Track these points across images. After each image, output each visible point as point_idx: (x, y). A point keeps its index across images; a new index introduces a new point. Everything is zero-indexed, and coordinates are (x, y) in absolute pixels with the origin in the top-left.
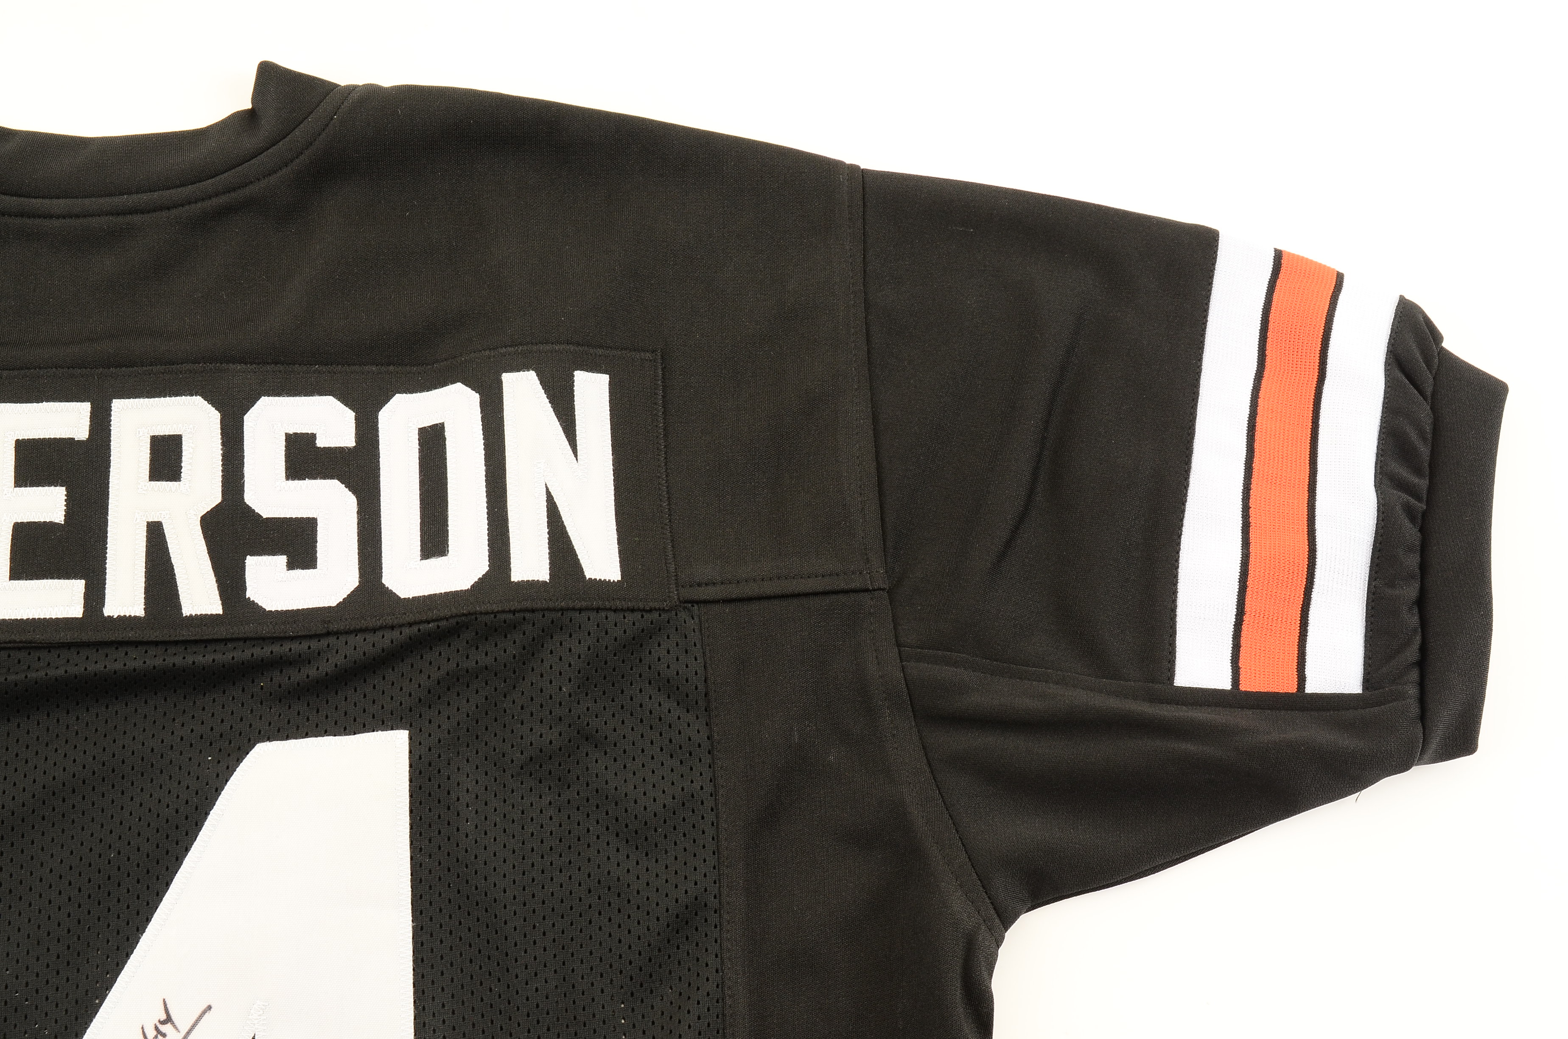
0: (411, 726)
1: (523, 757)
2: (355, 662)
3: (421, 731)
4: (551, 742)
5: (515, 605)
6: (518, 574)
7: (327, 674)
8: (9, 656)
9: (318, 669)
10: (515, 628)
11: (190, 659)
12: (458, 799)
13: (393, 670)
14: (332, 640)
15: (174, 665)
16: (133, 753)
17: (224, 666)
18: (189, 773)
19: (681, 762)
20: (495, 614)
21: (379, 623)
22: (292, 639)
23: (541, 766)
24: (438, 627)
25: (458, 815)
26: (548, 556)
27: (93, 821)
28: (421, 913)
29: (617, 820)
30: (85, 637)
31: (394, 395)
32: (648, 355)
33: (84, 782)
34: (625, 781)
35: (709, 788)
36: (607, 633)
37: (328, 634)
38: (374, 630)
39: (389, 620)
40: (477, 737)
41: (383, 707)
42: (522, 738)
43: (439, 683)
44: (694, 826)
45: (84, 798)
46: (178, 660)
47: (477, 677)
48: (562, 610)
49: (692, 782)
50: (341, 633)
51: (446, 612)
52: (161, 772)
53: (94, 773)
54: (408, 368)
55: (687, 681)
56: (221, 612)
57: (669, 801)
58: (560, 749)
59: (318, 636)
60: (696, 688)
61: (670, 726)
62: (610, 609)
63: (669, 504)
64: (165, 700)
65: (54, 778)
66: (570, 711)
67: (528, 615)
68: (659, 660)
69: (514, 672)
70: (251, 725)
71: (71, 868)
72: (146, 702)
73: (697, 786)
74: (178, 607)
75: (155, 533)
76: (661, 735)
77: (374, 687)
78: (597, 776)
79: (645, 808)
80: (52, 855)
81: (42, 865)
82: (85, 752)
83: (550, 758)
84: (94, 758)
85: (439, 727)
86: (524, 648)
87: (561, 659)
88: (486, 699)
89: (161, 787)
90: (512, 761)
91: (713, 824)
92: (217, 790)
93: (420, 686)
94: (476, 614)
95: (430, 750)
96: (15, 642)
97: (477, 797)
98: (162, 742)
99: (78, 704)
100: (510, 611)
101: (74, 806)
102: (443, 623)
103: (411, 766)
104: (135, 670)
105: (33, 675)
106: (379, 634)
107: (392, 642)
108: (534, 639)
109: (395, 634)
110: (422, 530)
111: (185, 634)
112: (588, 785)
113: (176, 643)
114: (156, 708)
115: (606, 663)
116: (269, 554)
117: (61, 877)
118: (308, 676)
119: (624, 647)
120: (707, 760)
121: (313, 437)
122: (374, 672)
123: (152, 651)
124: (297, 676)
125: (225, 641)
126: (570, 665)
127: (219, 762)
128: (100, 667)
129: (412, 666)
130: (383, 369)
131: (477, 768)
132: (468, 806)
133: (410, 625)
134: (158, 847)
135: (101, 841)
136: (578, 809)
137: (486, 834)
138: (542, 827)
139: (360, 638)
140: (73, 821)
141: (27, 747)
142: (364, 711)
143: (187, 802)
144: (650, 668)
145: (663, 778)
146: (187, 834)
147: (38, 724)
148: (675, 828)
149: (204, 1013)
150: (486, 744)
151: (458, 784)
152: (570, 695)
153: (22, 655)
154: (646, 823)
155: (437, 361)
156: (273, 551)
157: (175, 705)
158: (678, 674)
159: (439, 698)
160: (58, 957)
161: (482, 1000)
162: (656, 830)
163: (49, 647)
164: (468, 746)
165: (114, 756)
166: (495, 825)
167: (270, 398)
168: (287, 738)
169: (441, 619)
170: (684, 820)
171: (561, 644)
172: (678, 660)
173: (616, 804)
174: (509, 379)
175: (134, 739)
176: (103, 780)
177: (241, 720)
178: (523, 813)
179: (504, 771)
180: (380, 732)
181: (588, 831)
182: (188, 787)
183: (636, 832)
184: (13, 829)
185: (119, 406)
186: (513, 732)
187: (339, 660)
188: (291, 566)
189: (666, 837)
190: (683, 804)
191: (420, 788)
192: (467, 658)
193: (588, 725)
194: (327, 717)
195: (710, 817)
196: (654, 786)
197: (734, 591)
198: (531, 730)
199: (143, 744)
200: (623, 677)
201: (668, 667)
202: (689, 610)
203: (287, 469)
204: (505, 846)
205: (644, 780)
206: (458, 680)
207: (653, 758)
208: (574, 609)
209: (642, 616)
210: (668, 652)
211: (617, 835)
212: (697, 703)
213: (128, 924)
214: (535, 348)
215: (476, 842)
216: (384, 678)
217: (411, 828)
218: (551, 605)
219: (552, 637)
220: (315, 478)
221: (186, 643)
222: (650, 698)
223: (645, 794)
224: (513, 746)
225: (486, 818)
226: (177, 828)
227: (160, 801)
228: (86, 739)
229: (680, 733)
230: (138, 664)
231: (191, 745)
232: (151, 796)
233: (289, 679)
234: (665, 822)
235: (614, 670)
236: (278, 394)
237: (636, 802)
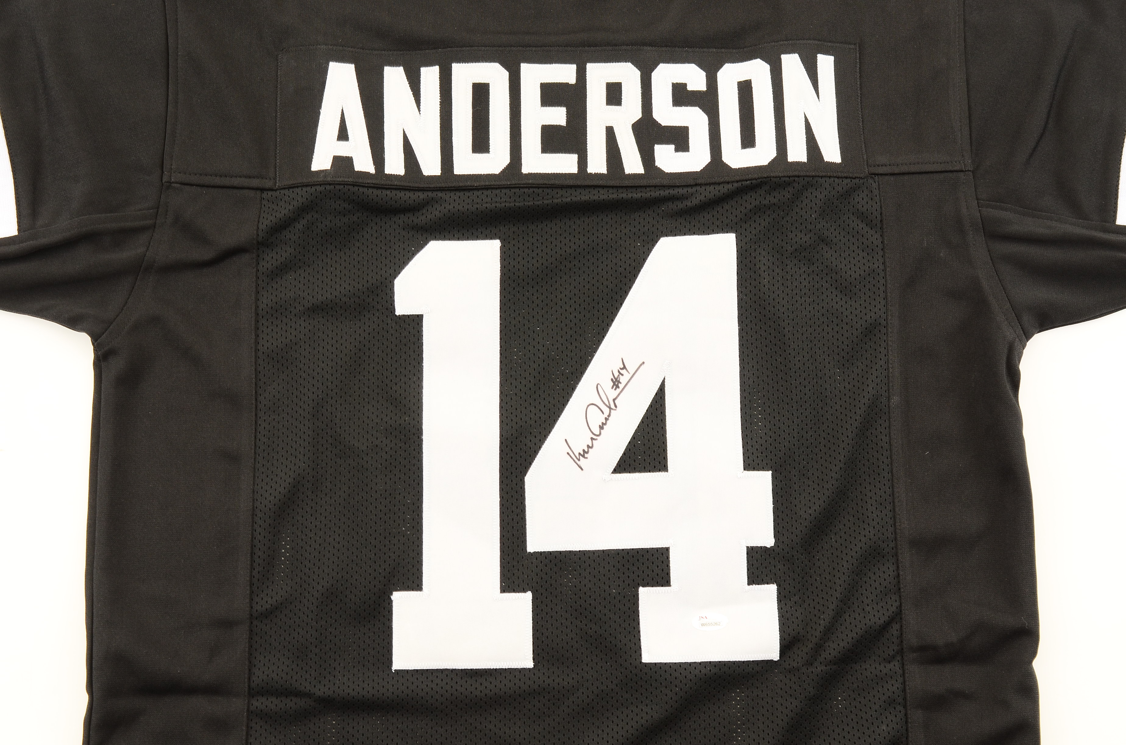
0: (736, 231)
1: (792, 249)
2: (710, 199)
3: (741, 234)
4: (806, 242)
5: (791, 174)
6: (792, 157)
7: (696, 205)
8: (543, 191)
9: (691, 202)
10: (789, 185)
11: (630, 195)
12: (760, 268)
13: (727, 204)
14: (698, 188)
15: (622, 198)
16: (602, 240)
17: (646, 199)
18: (630, 251)
19: (868, 254)
20: (780, 177)
21: (722, 180)
22: (678, 187)
23: (800, 254)
24: (752, 183)
25: (760, 276)
26: (806, 149)
27: (584, 272)
28: (742, 322)
29: (836, 281)
30: (579, 183)
31: (724, 64)
32: (852, 46)
33: (579, 254)
34: (841, 262)
35: (882, 267)
36: (834, 189)
37: (696, 185)
38: (719, 184)
39: (727, 179)
40: (769, 238)
41: (722, 222)
42: (792, 239)
43: (750, 211)
44: (874, 286)
45: (579, 261)
46: (624, 196)
47: (769, 209)
48: (813, 177)
49: (874, 264)
50: (702, 185)
51: (756, 176)
52: (616, 250)
53: (584, 249)
54: (731, 50)
55: (872, 214)
56: (643, 172)
57: (862, 273)
58: (810, 246)
59: (691, 186)
60: (876, 217)
61: (863, 236)
62: (836, 177)
63: (863, 124)
64: (616, 215)
65: (565, 251)
66: (815, 227)
67: (796, 179)
68: (858, 203)
69: (788, 207)
70: (658, 229)
71: (575, 295)
72: (607, 216)
73: (876, 266)
74: (623, 169)
75: (610, 132)
76: (858, 240)
77: (718, 212)
78: (827, 259)
79: (851, 276)
80: (566, 288)
81: (561, 293)
82: (579, 239)
83: (805, 250)
84: (584, 242)
85: (751, 232)
86: (793, 195)
87: (811, 201)
88: (774, 219)
89: (616, 257)
90: (787, 251)
91: (884, 285)
92: (644, 260)
93: (741, 212)
94: (771, 177)
95: (746, 244)
96: (546, 184)
97: (769, 267)
98: (616, 235)
99: (575, 215)
100: (788, 176)
101: (575, 265)
102: (754, 182)
103: (737, 251)
104: (604, 200)
105: (555, 201)
106: (722, 186)
107: (728, 190)
108: (798, 191)
109: (730, 186)
110: (741, 134)
111: (627, 183)
112: (822, 264)
113: (622, 187)
114: (612, 219)
115: (833, 204)
116: (666, 144)
117: (570, 299)
118: (686, 206)
119: (842, 196)
120: (881, 253)
121: (685, 85)
122: (718, 205)
123: (611, 191)
124: (681, 205)
125: (646, 187)
126: (816, 204)
127: (644, 246)
128: (587, 198)
129: (737, 202)
130: (719, 50)
131: (769, 253)
132: (764, 272)
133: (737, 182)
134: (616, 286)
135: (589, 282)
136: (817, 275)
137: (773, 285)
138: (801, 283)
139: (712, 187)
140: (575, 272)
141: (551, 236)
142: (713, 223)
143: (630, 265)
144: (853, 207)
145: (859, 261)
146: (630, 280)
147: (556, 225)
148: (865, 286)
149: (641, 365)
150: (773, 242)
151: (760, 261)
152: (816, 219)
153: (549, 191)
154: (851, 283)
155: (746, 47)
156: (667, 142)
157: (621, 218)
158: (867, 210)
159: (750, 218)
160: (571, 336)
161: (772, 365)
162: (855, 287)
163: (562, 187)
164: (764, 242)
165: (593, 241)
166: (778, 281)
167: (664, 64)
168: (675, 235)
169: (753, 179)
170: (869, 282)
171: (811, 194)
172: (867, 203)
173: (836, 273)
174: (784, 57)
175: (602, 233)
176: (589, 253)
177: (653, 226)
178: (792, 276)
179: (782, 255)
180: (721, 234)
181: (822, 286)
182: (630, 258)
183: (846, 288)
184: (547, 275)
185: (590, 67)
186: (787, 236)
187: (702, 198)
188: (677, 150)
189: (860, 290)
190: (869, 275)
191: (742, 262)
192: (765, 199)
193: (823, 234)
194: (694, 226)
195: (882, 281)
196: (855, 265)
197: (897, 171)
198: (796, 235)
199: (607, 236)
200: (840, 211)
201: (863, 207)
202: (873, 178)
203: (673, 101)
204: (783, 292)
205: (850, 262)
206: (760, 210)
207: (854, 251)
208: (819, 176)
209: (851, 181)
210: (863, 199)
211: (836, 289)
212: (876, 225)
213: (603, 322)
214: (798, 42)
215: (769, 289)
216: (723, 208)
217: (737, 282)
218: (808, 174)
219: (807, 190)
220: (687, 106)
221: (627, 187)
222: (853, 222)
223: (850, 269)
224: (787, 243)
225: (773, 278)
226: (625, 277)
227: (616, 264)
228: (579, 233)
229: (867, 240)
230: (605, 197)
231: (630, 237)
232: (612, 261)
233: (677, 206)
234: (860, 283)
235: (836, 207)
236: (668, 63)
237: (846, 273)
